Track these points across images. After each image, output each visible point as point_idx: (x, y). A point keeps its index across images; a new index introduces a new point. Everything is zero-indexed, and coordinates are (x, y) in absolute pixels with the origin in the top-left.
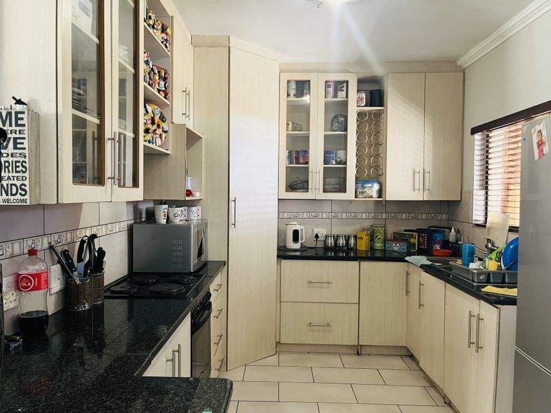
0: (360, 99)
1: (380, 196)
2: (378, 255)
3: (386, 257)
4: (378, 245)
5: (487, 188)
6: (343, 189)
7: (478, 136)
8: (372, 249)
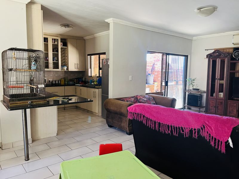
0: (61, 44)
1: (67, 70)
2: (66, 85)
3: (68, 85)
4: (66, 83)
5: (91, 68)
6: (58, 68)
7: (89, 56)
8: (65, 84)
